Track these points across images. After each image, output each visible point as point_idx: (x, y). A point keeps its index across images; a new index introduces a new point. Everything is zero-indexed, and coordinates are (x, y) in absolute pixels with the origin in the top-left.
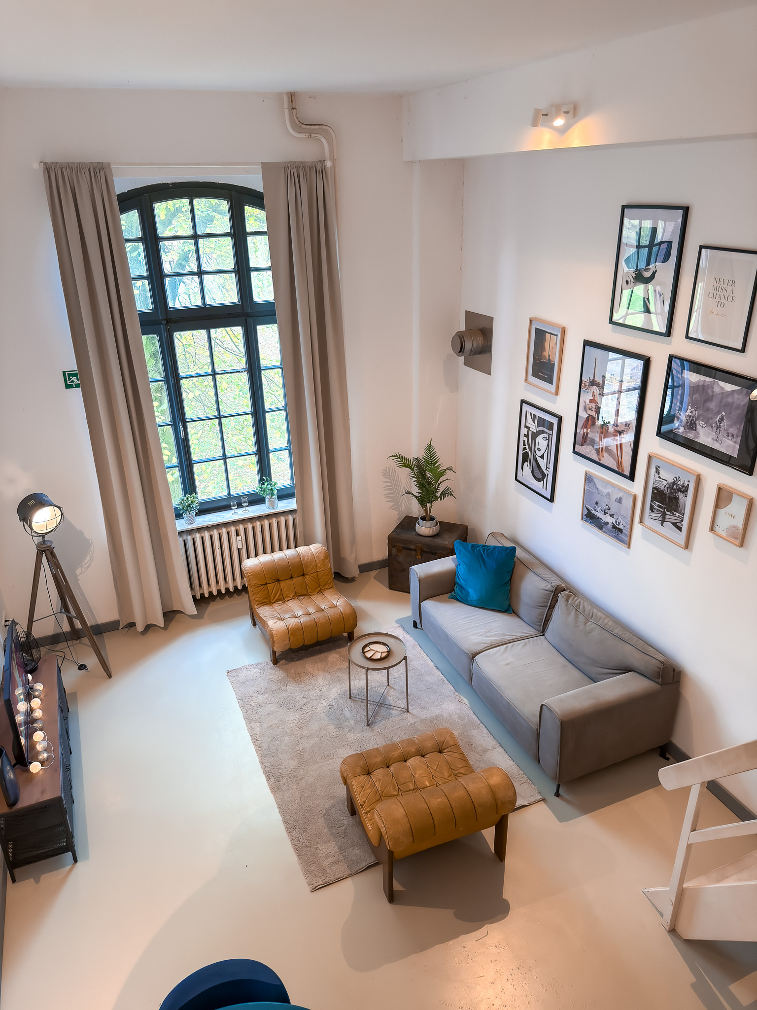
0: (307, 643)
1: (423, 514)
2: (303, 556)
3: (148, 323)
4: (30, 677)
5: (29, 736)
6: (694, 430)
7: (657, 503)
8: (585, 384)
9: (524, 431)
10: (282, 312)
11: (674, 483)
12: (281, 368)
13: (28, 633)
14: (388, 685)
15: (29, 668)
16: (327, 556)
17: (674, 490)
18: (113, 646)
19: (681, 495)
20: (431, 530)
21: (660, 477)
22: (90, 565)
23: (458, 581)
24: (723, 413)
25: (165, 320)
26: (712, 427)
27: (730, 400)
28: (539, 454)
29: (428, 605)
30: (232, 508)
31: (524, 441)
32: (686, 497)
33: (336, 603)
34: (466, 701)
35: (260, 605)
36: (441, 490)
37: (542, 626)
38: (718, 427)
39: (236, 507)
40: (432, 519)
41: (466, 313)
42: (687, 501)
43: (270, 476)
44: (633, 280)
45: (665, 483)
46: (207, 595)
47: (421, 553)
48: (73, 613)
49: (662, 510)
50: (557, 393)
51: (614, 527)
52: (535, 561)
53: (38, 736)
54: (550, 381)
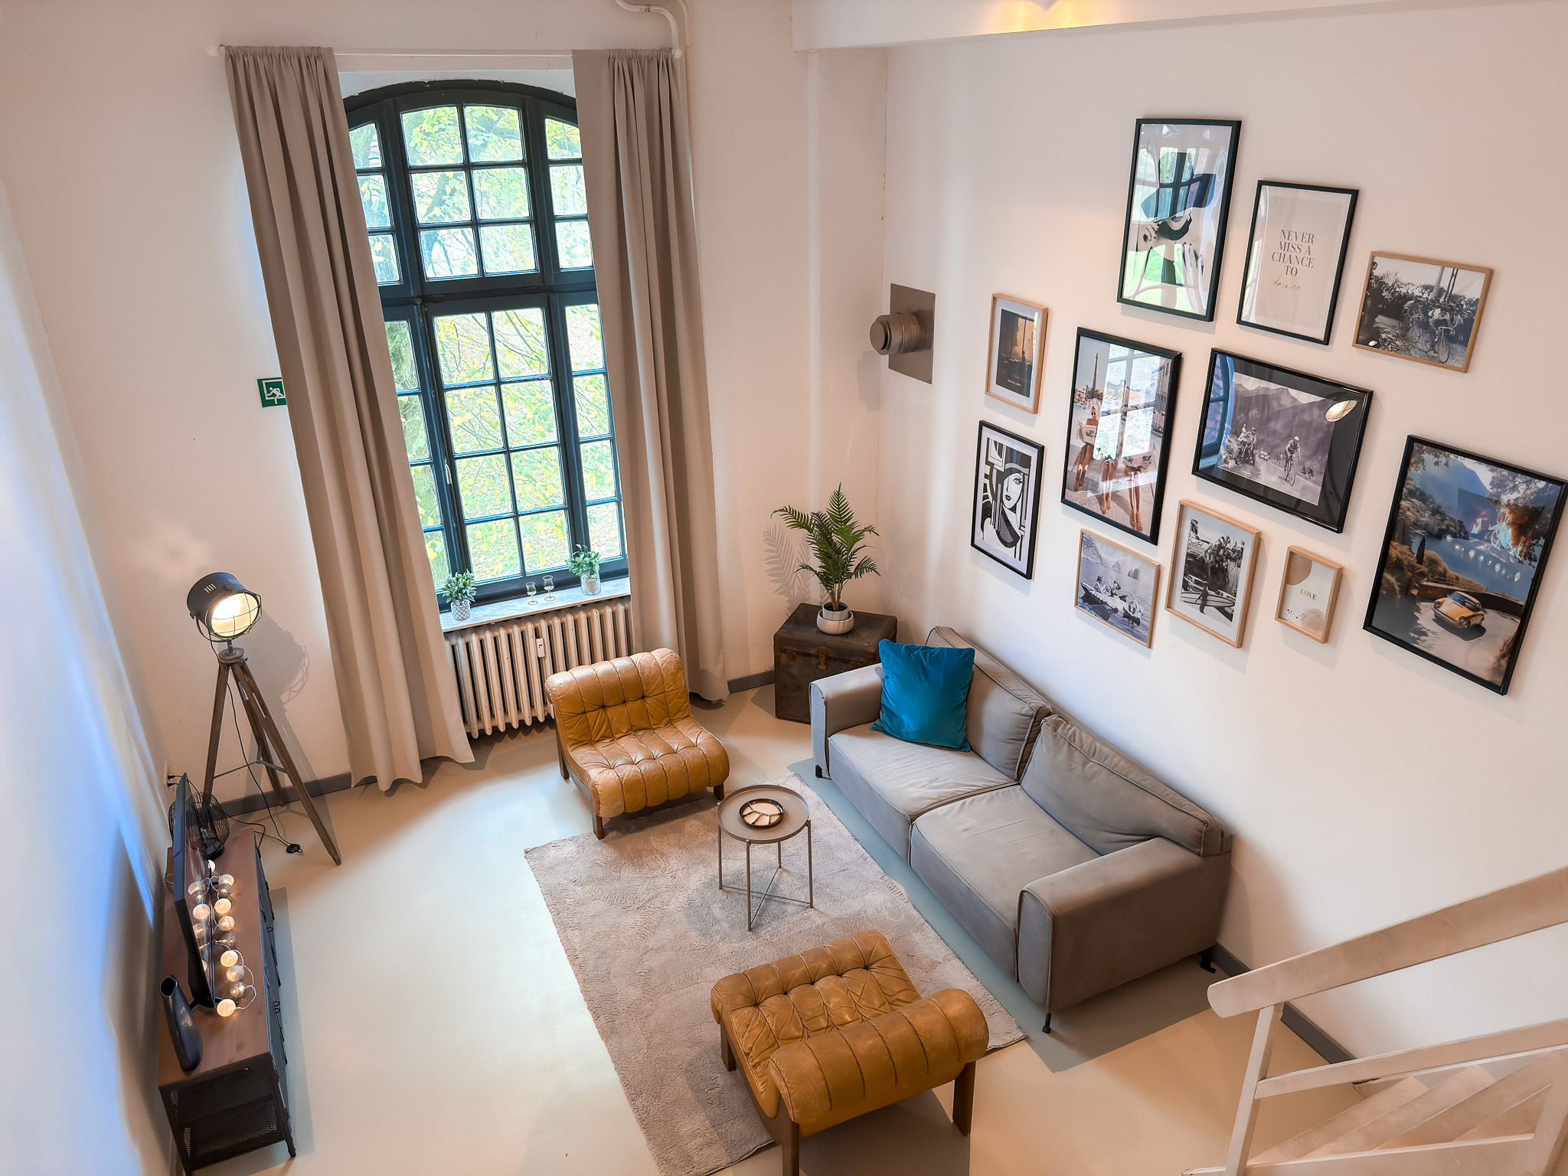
0: (650, 804)
1: (827, 599)
2: (643, 668)
3: (395, 302)
4: (212, 864)
5: (215, 958)
6: (1251, 464)
7: (1194, 578)
8: (1079, 396)
9: (985, 469)
10: (606, 284)
11: (1220, 547)
12: (605, 374)
13: (207, 796)
14: (780, 867)
15: (211, 850)
16: (679, 668)
17: (1219, 556)
18: (341, 814)
19: (1231, 565)
20: (841, 625)
21: (1198, 538)
22: (302, 688)
23: (886, 703)
24: (1297, 438)
25: (420, 297)
26: (1278, 459)
27: (1306, 417)
28: (1008, 504)
29: (839, 741)
30: (529, 593)
31: (985, 485)
32: (1239, 567)
33: (695, 740)
34: (901, 888)
35: (576, 746)
36: (855, 562)
37: (1017, 770)
38: (1288, 460)
39: (535, 593)
40: (842, 608)
41: (892, 287)
42: (1240, 574)
43: (588, 543)
44: (1154, 235)
45: (1206, 546)
46: (489, 732)
47: (825, 660)
48: (277, 762)
49: (1202, 589)
50: (1036, 410)
51: (1126, 615)
52: (1003, 669)
53: (229, 958)
54: (1024, 390)
